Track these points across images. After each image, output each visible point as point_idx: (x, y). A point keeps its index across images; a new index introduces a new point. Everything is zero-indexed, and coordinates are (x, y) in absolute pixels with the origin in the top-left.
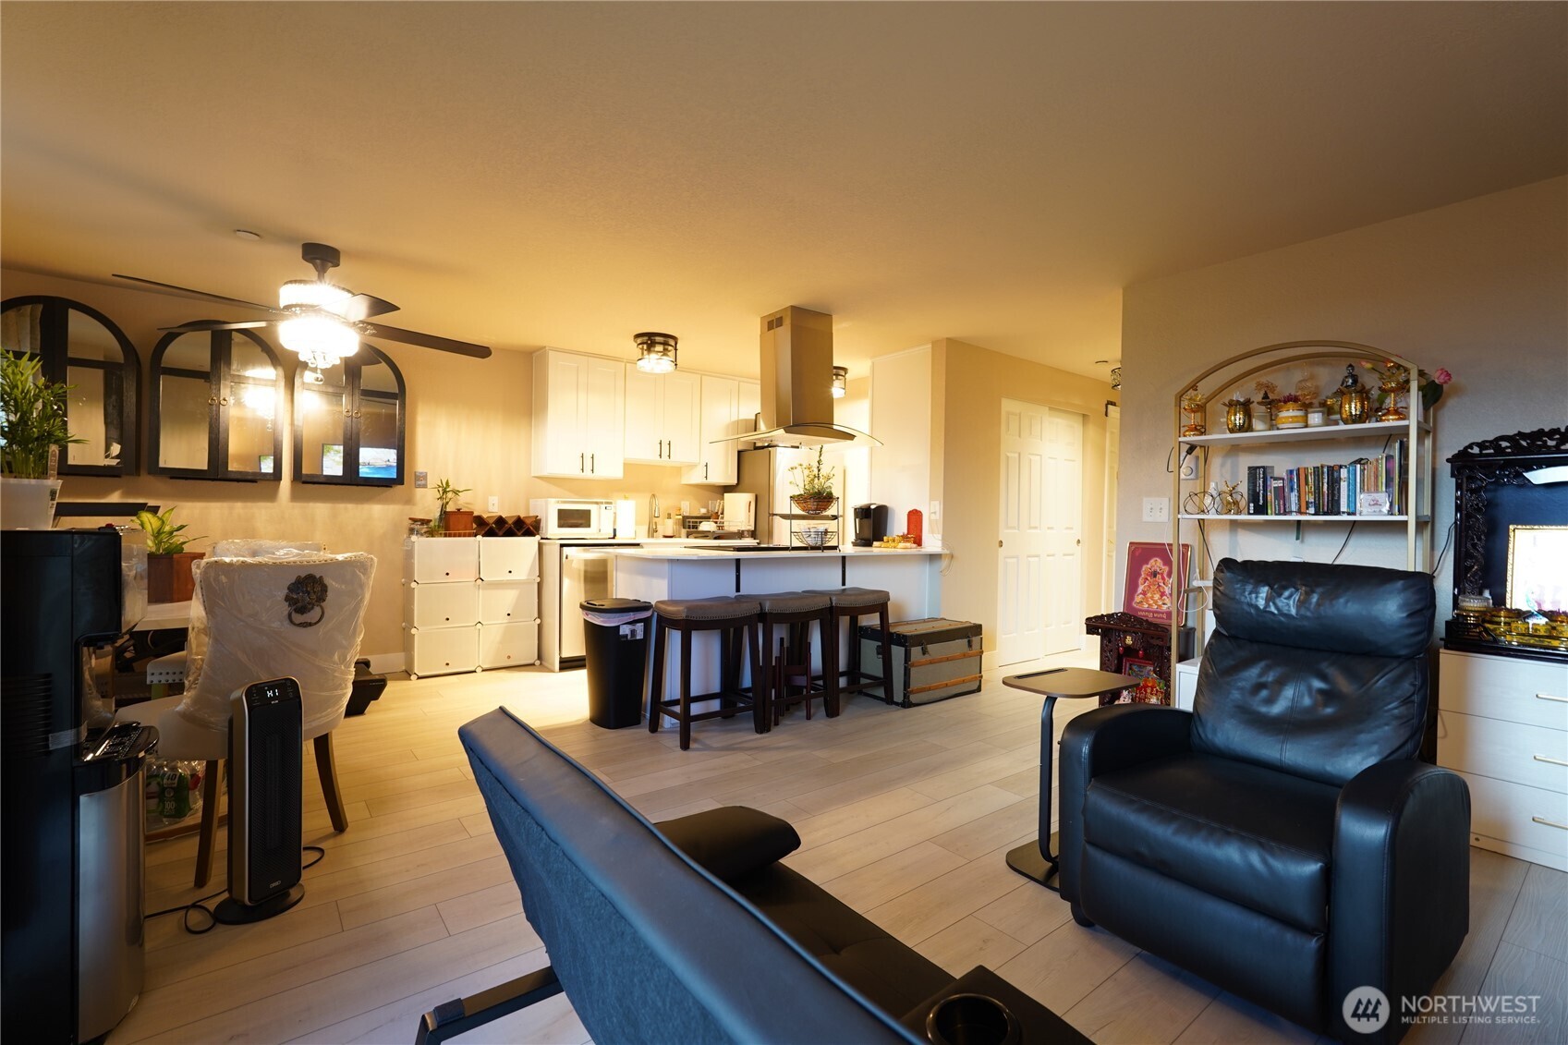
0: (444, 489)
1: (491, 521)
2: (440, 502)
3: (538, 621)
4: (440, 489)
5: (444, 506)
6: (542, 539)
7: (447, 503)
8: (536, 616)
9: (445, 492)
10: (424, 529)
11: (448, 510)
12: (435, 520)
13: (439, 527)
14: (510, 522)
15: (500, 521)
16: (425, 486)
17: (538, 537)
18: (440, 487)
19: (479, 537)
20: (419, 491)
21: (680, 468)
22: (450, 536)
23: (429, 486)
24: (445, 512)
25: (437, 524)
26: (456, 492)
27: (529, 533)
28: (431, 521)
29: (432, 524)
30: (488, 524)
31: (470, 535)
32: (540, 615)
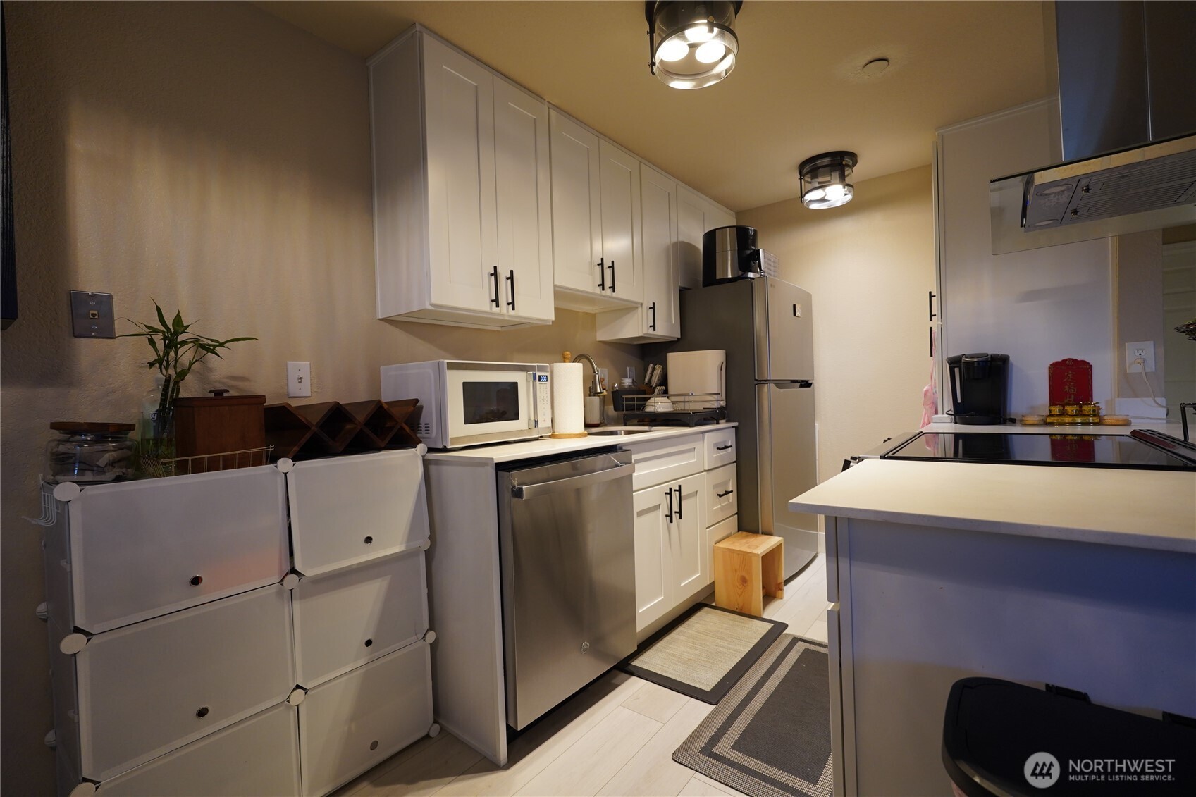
0: (173, 334)
1: (314, 419)
2: (157, 375)
3: (431, 637)
4: (158, 338)
5: (169, 389)
6: (430, 450)
7: (182, 375)
8: (426, 626)
9: (172, 343)
10: (109, 452)
11: (183, 395)
12: (145, 423)
13: (157, 442)
14: (361, 417)
15: (336, 415)
16: (107, 332)
17: (421, 448)
18: (155, 331)
19: (285, 464)
20: (88, 350)
21: (595, 314)
22: (198, 468)
23: (119, 327)
24: (177, 402)
25: (151, 435)
26: (207, 347)
27: (404, 440)
28: (131, 427)
29: (135, 435)
30: (306, 427)
31: (257, 461)
32: (434, 623)
